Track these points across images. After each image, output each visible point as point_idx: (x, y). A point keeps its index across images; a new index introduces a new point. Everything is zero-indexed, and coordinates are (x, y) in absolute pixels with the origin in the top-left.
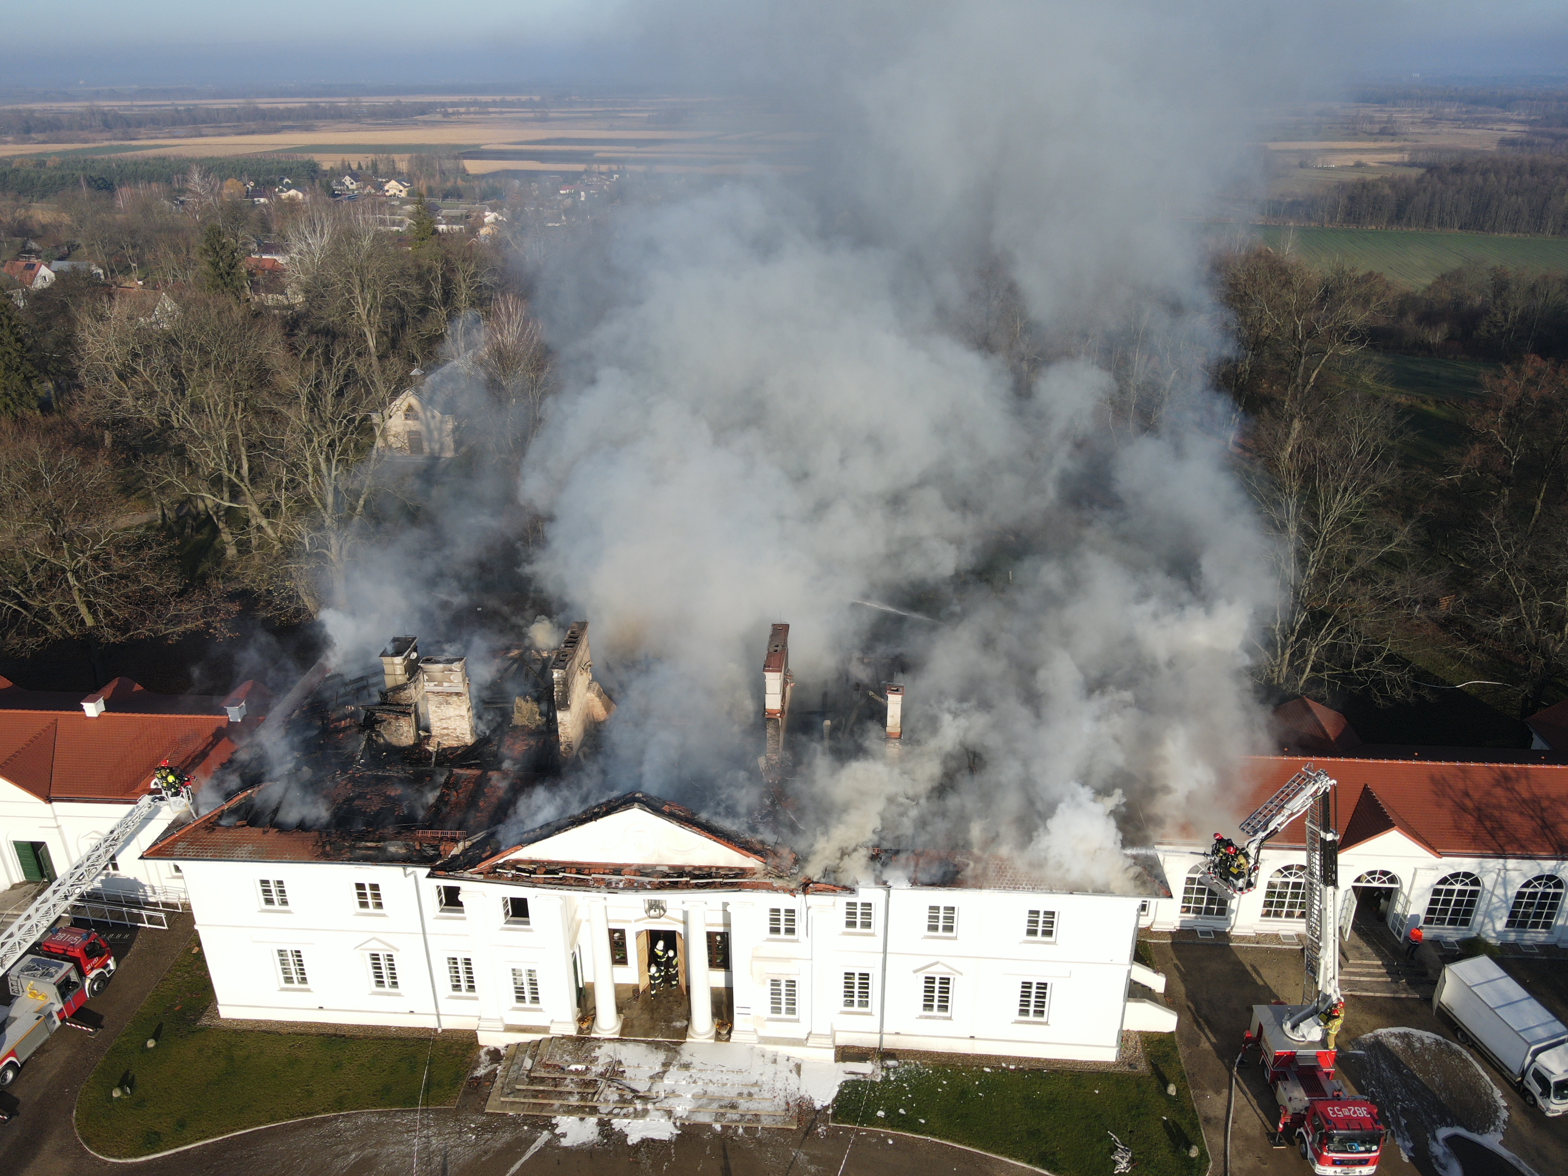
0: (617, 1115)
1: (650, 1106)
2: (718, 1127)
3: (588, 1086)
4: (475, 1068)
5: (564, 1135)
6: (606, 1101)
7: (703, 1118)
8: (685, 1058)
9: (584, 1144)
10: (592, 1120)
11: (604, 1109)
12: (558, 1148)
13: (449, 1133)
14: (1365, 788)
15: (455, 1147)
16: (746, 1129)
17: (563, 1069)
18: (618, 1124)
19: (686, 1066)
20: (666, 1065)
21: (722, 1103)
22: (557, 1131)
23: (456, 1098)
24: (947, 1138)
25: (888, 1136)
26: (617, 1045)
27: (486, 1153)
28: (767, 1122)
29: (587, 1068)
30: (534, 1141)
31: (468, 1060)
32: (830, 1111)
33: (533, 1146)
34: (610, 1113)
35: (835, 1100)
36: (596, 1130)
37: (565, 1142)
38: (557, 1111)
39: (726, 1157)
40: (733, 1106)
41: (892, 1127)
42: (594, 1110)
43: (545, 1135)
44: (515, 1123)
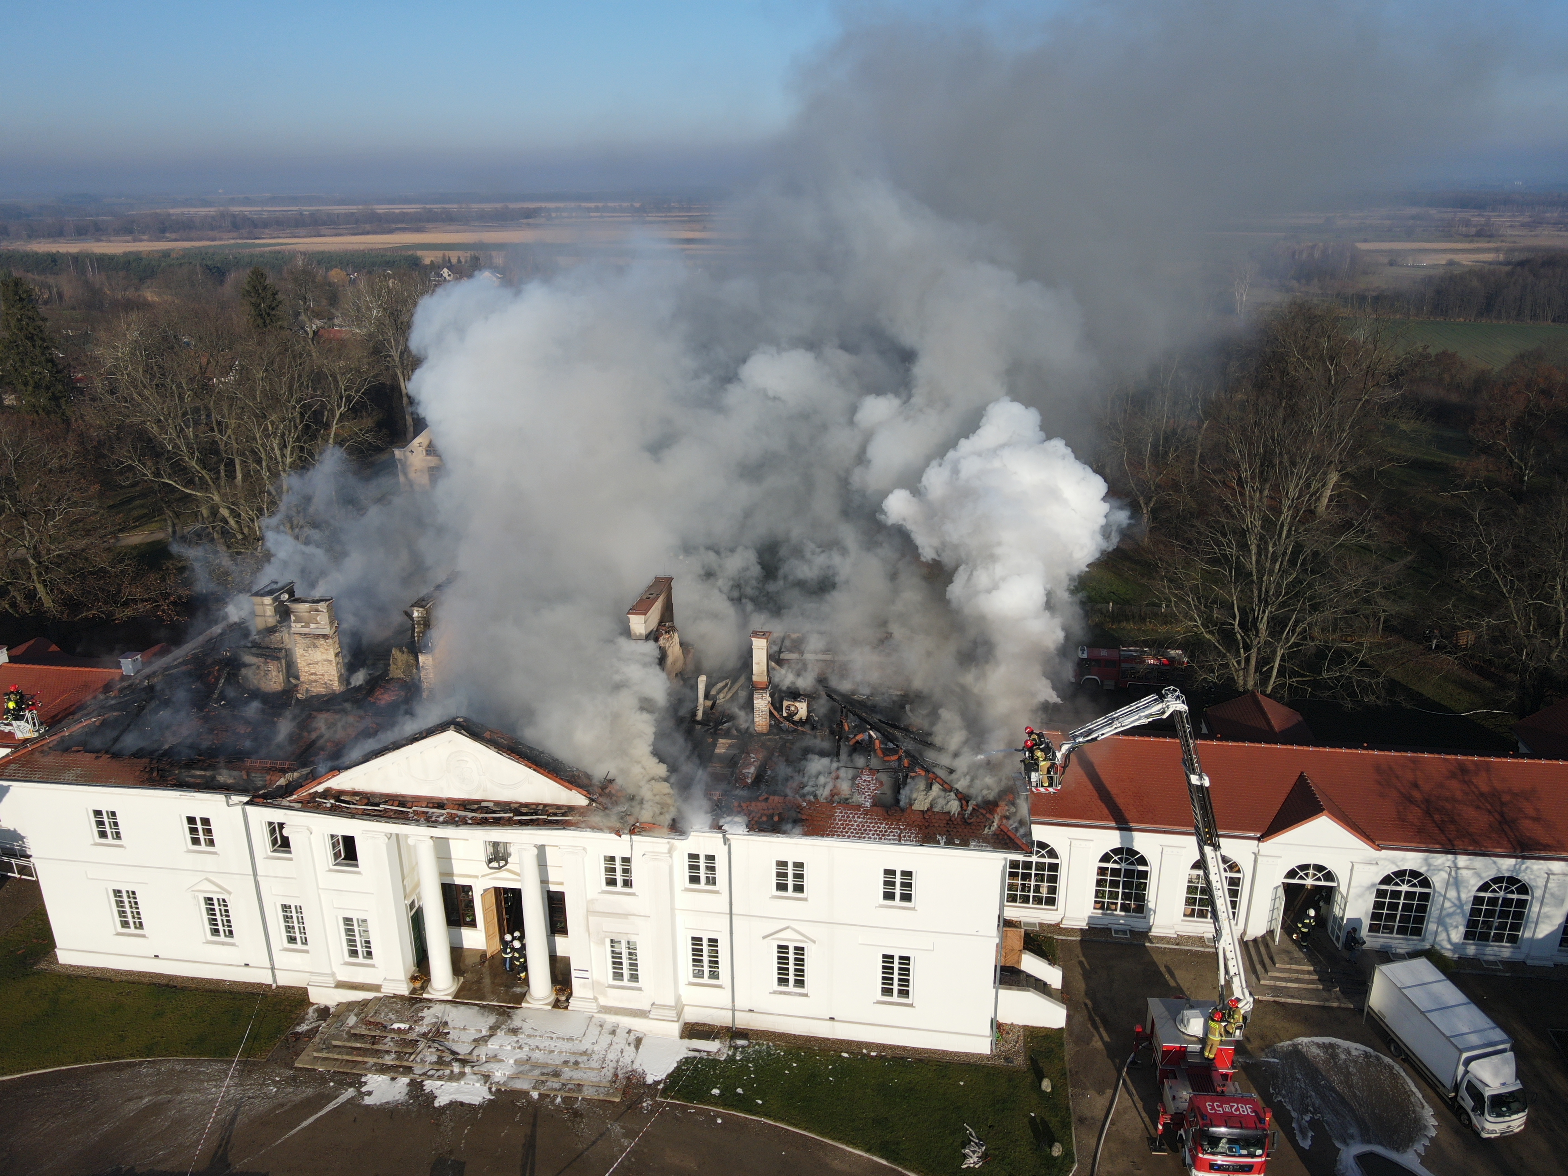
0: (431, 1077)
1: (467, 1070)
2: (535, 1095)
3: (408, 1045)
4: (298, 1024)
5: (369, 1093)
6: (423, 1061)
7: (521, 1085)
8: (516, 1022)
9: (387, 1103)
10: (404, 1080)
11: (418, 1070)
12: (360, 1106)
13: (251, 1084)
14: (1301, 776)
15: (253, 1098)
16: (564, 1099)
17: (385, 1027)
18: (429, 1085)
19: (515, 1031)
20: (493, 1029)
21: (545, 1071)
22: (364, 1089)
23: (269, 1051)
24: (782, 1120)
25: (718, 1115)
26: (448, 1007)
27: (282, 1105)
28: (588, 1093)
29: (411, 1028)
30: (337, 1097)
31: (293, 1016)
32: (661, 1086)
33: (334, 1102)
34: (424, 1074)
35: (669, 1076)
36: (405, 1090)
37: (368, 1100)
38: (369, 1070)
39: (534, 1125)
40: (556, 1074)
41: (725, 1105)
42: (408, 1070)
43: (351, 1092)
44: (322, 1079)
